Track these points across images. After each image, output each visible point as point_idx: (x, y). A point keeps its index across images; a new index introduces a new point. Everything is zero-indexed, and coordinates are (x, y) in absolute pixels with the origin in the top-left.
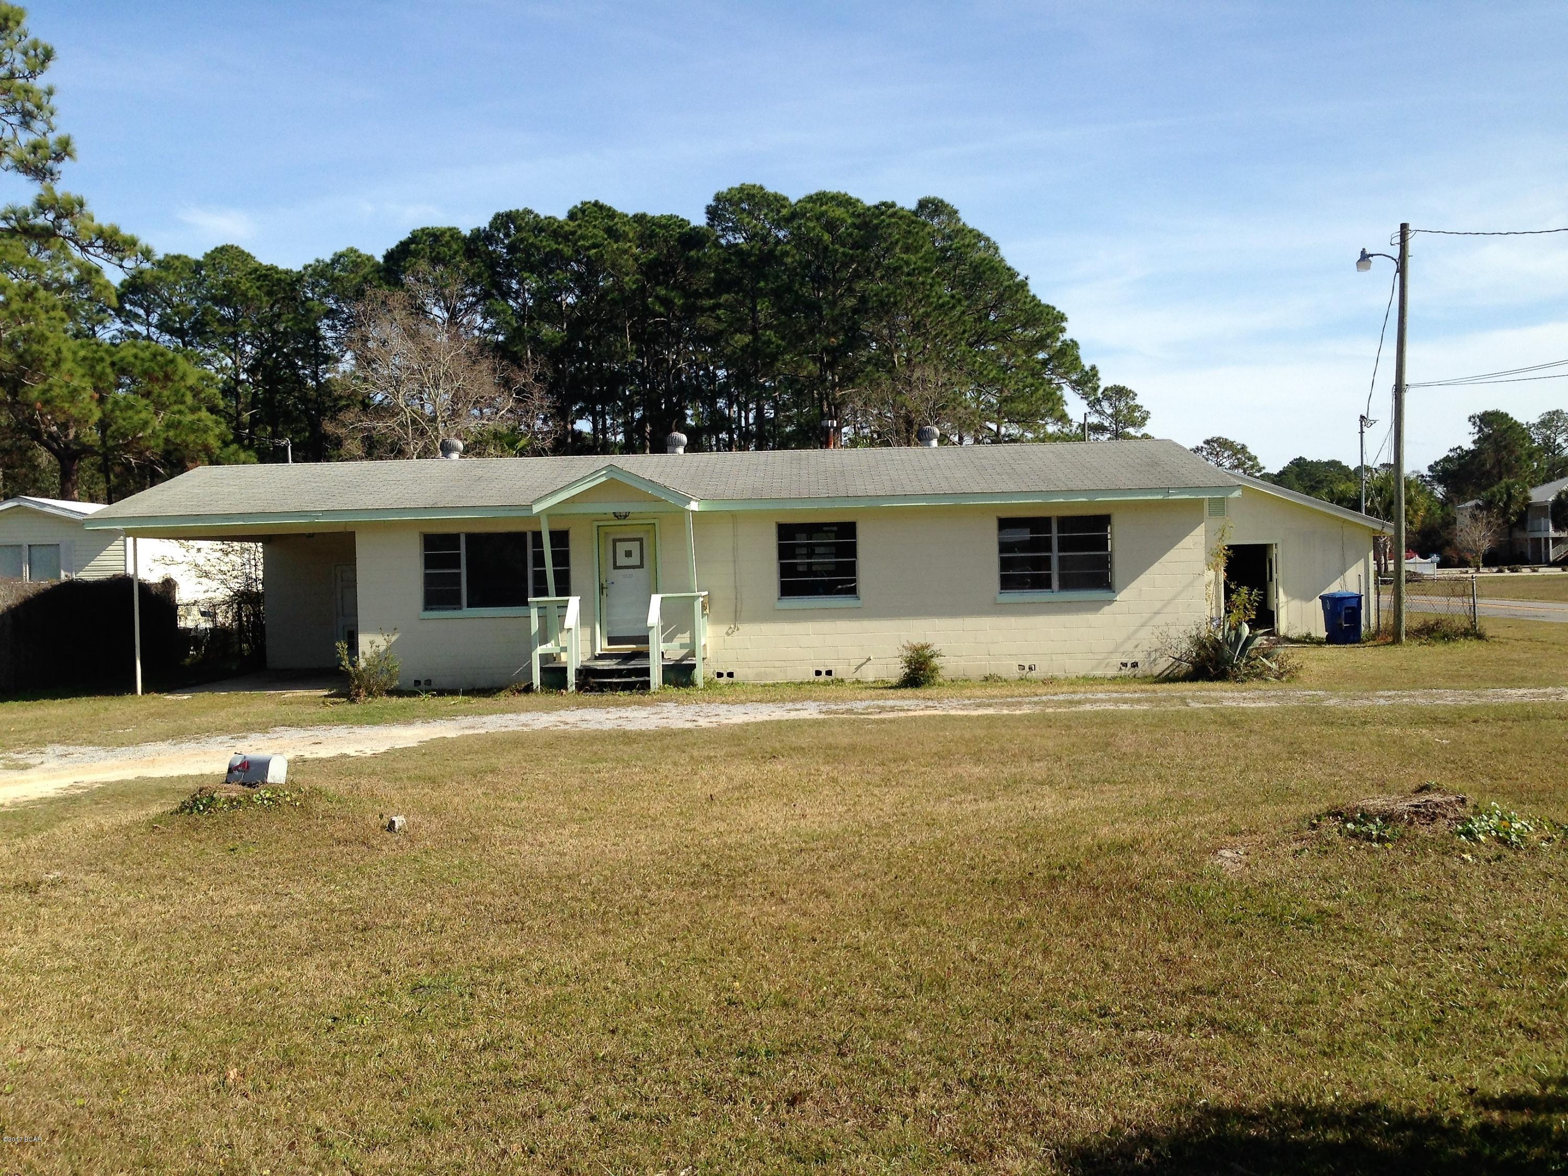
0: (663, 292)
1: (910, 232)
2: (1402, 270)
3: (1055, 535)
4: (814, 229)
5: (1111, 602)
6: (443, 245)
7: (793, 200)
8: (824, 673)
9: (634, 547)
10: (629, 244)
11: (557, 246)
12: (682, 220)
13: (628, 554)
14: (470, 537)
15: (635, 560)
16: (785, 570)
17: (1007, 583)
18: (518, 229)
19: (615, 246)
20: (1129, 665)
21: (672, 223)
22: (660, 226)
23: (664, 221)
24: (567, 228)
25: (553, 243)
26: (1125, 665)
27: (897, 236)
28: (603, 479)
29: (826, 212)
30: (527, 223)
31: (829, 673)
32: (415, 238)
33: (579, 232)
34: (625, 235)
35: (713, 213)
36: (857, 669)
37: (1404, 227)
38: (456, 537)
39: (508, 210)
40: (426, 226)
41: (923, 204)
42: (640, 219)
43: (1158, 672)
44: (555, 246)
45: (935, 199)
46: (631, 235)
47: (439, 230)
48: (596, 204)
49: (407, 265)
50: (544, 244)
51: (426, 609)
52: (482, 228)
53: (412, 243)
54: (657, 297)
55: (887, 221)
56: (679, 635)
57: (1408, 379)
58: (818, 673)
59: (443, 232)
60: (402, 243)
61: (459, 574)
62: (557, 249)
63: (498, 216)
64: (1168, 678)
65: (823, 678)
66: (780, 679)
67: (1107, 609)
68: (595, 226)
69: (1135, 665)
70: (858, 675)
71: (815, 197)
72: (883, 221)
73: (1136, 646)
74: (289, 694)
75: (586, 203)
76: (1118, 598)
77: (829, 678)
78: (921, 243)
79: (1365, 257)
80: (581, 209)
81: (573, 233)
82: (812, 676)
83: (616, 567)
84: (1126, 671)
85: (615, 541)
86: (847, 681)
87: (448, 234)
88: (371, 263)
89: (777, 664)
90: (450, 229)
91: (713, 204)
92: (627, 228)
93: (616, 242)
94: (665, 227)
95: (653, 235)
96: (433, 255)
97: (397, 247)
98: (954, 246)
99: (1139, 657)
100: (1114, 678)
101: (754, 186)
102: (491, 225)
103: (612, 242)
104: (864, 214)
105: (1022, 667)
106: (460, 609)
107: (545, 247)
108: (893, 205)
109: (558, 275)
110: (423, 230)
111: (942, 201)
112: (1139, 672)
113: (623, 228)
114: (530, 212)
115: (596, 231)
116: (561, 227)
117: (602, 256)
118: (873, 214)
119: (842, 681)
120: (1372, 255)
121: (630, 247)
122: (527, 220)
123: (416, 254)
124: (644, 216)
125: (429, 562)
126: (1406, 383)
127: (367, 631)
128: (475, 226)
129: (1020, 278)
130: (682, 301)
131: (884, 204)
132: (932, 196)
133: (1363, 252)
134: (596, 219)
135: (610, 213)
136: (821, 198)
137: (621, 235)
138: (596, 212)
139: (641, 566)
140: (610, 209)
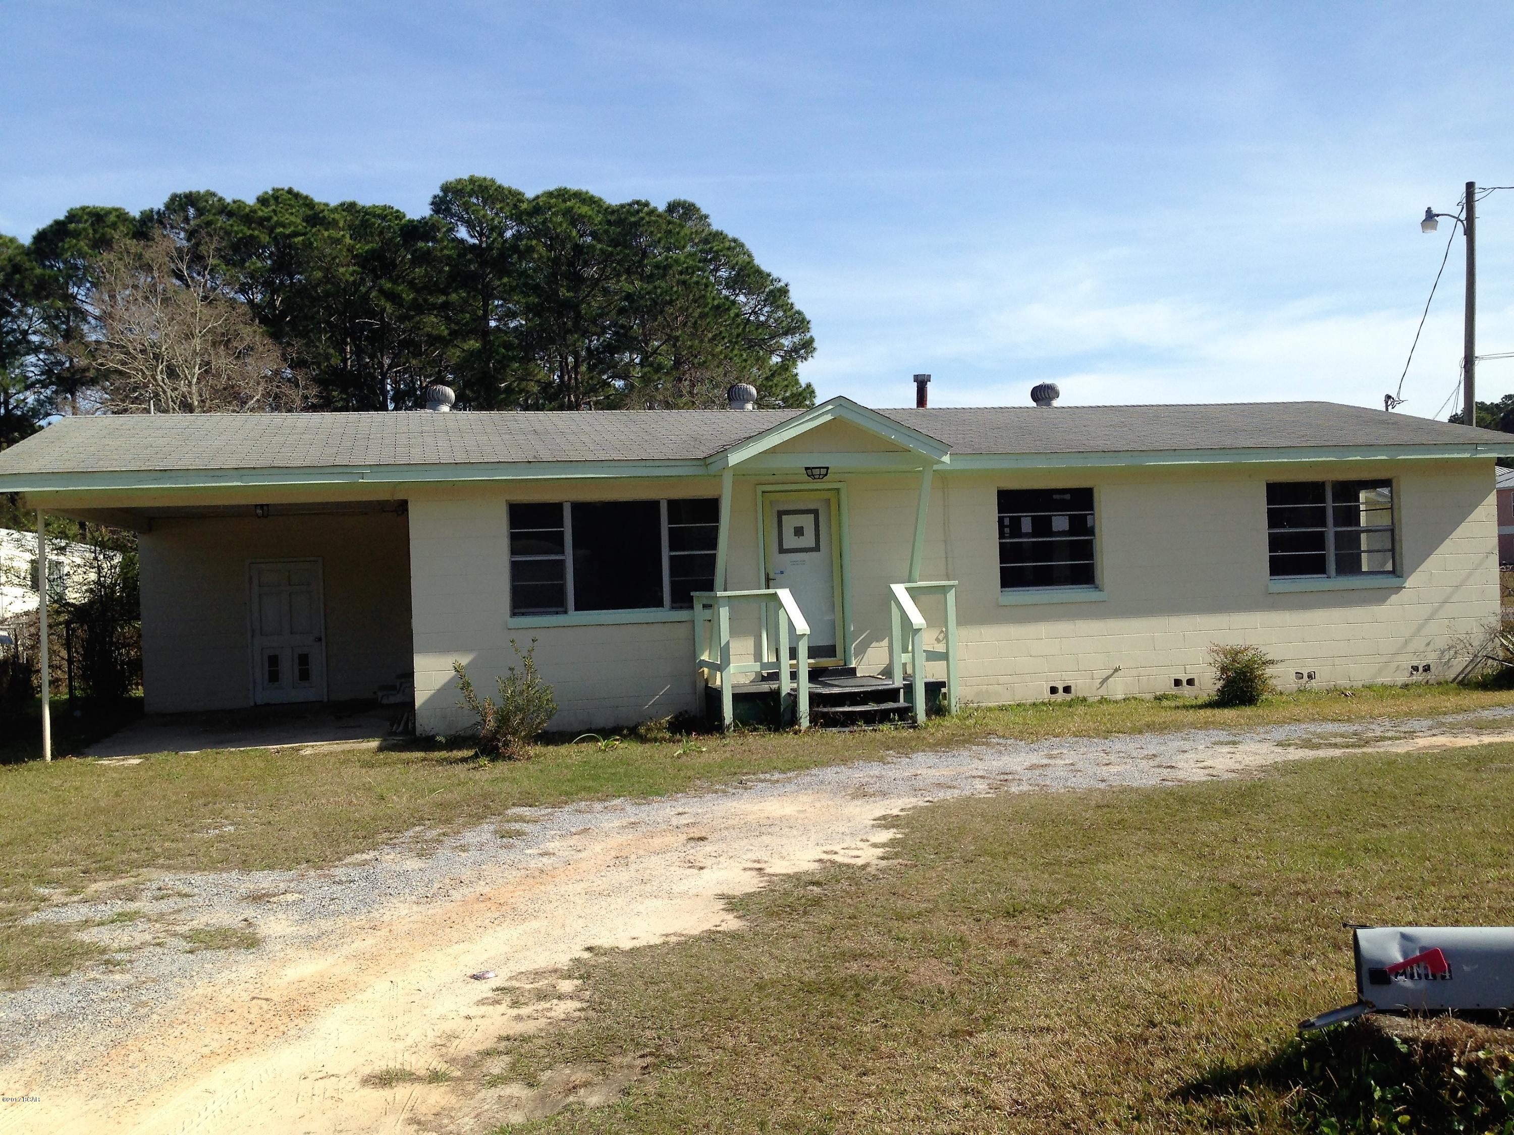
0: (389, 285)
1: (670, 231)
2: (1470, 232)
3: (1330, 505)
4: (560, 224)
5: (1400, 588)
6: (108, 226)
7: (530, 194)
8: (1061, 690)
9: (807, 522)
10: (342, 233)
11: (251, 232)
12: (398, 211)
13: (799, 531)
14: (578, 507)
15: (808, 540)
16: (1006, 553)
17: (1278, 567)
18: (200, 212)
19: (326, 234)
20: (1421, 669)
21: (388, 214)
22: (375, 215)
23: (378, 212)
24: (260, 213)
25: (245, 229)
26: (1416, 669)
27: (659, 235)
28: (829, 417)
29: (572, 208)
30: (212, 206)
31: (1067, 690)
32: (73, 216)
33: (275, 218)
34: (335, 223)
35: (440, 205)
36: (1102, 683)
37: (1470, 186)
38: (557, 507)
39: (187, 191)
40: (87, 205)
41: (672, 207)
42: (350, 208)
43: (1453, 676)
44: (249, 232)
45: (685, 202)
46: (341, 224)
47: (102, 209)
48: (290, 191)
49: (66, 246)
50: (236, 228)
51: (514, 614)
52: (156, 209)
53: (71, 222)
54: (382, 291)
55: (647, 219)
56: (874, 645)
57: (1478, 351)
58: (1054, 690)
59: (109, 212)
60: (57, 223)
61: (562, 562)
62: (251, 236)
63: (174, 198)
64: (1465, 683)
65: (1060, 696)
66: (1006, 700)
67: (1394, 598)
68: (292, 214)
69: (1427, 669)
70: (1103, 692)
71: (556, 193)
72: (642, 219)
73: (1428, 644)
74: (310, 749)
75: (278, 190)
76: (1407, 585)
77: (1068, 697)
78: (682, 243)
79: (1430, 217)
80: (273, 195)
81: (269, 219)
82: (1046, 695)
83: (782, 551)
84: (1418, 677)
85: (780, 514)
86: (1090, 700)
87: (114, 214)
88: (14, 246)
89: (1002, 679)
90: (117, 210)
91: (441, 194)
92: (337, 216)
93: (327, 230)
94: (383, 218)
95: (365, 224)
96: (97, 236)
97: (51, 226)
98: (715, 249)
99: (1431, 658)
100: (1406, 686)
101: (485, 179)
102: (168, 206)
103: (322, 229)
104: (618, 210)
105: (1299, 675)
106: (566, 612)
107: (237, 233)
108: (647, 204)
109: (255, 264)
110: (83, 209)
111: (693, 205)
112: (1431, 677)
113: (332, 216)
114: (213, 194)
115: (293, 218)
116: (253, 211)
117: (311, 243)
118: (628, 212)
119: (1085, 699)
120: (1438, 215)
121: (343, 236)
122: (210, 202)
123: (76, 234)
124: (353, 205)
125: (517, 543)
126: (1476, 355)
127: (427, 650)
128: (147, 207)
129: (782, 284)
130: (411, 296)
131: (638, 202)
132: (682, 199)
133: (1429, 211)
134: (292, 206)
135: (308, 203)
136: (562, 194)
137: (329, 223)
138: (290, 199)
139: (817, 549)
140: (306, 197)
